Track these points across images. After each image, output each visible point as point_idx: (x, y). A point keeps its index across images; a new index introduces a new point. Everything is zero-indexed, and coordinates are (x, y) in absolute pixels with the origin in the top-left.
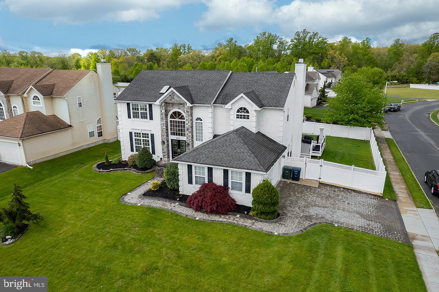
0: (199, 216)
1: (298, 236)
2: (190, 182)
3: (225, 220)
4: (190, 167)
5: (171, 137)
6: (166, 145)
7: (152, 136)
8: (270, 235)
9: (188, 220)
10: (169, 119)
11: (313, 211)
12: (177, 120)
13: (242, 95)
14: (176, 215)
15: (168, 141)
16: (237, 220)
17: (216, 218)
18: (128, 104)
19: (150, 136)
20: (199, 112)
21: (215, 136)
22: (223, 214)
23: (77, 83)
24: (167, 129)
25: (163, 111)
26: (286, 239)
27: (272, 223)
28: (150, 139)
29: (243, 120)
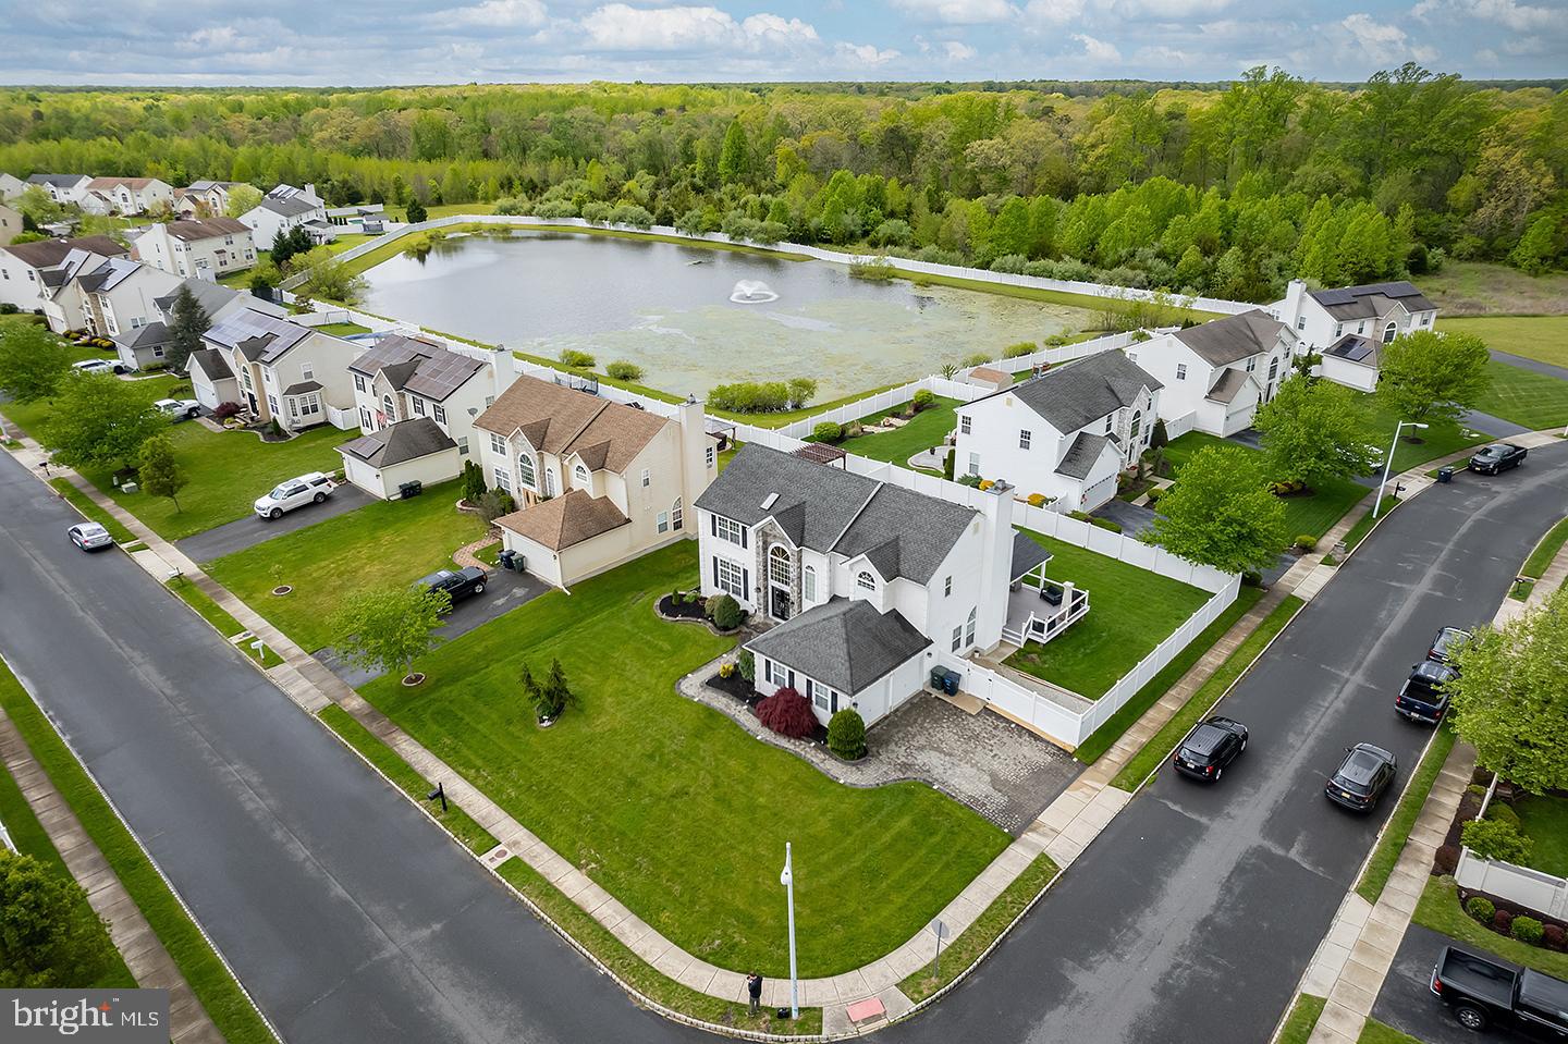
0: (764, 734)
1: (864, 792)
2: (768, 679)
3: (792, 747)
4: (768, 663)
5: (772, 583)
6: (762, 594)
7: (745, 572)
8: (833, 781)
9: (747, 737)
10: (770, 556)
11: (922, 758)
12: (781, 560)
13: (863, 555)
14: (734, 725)
15: (766, 588)
16: (808, 750)
17: (784, 742)
18: (714, 517)
19: (742, 571)
20: (811, 557)
21: (834, 599)
22: (794, 738)
23: (644, 446)
24: (766, 570)
25: (761, 543)
26: (849, 790)
27: (849, 764)
28: (742, 576)
29: (865, 589)
